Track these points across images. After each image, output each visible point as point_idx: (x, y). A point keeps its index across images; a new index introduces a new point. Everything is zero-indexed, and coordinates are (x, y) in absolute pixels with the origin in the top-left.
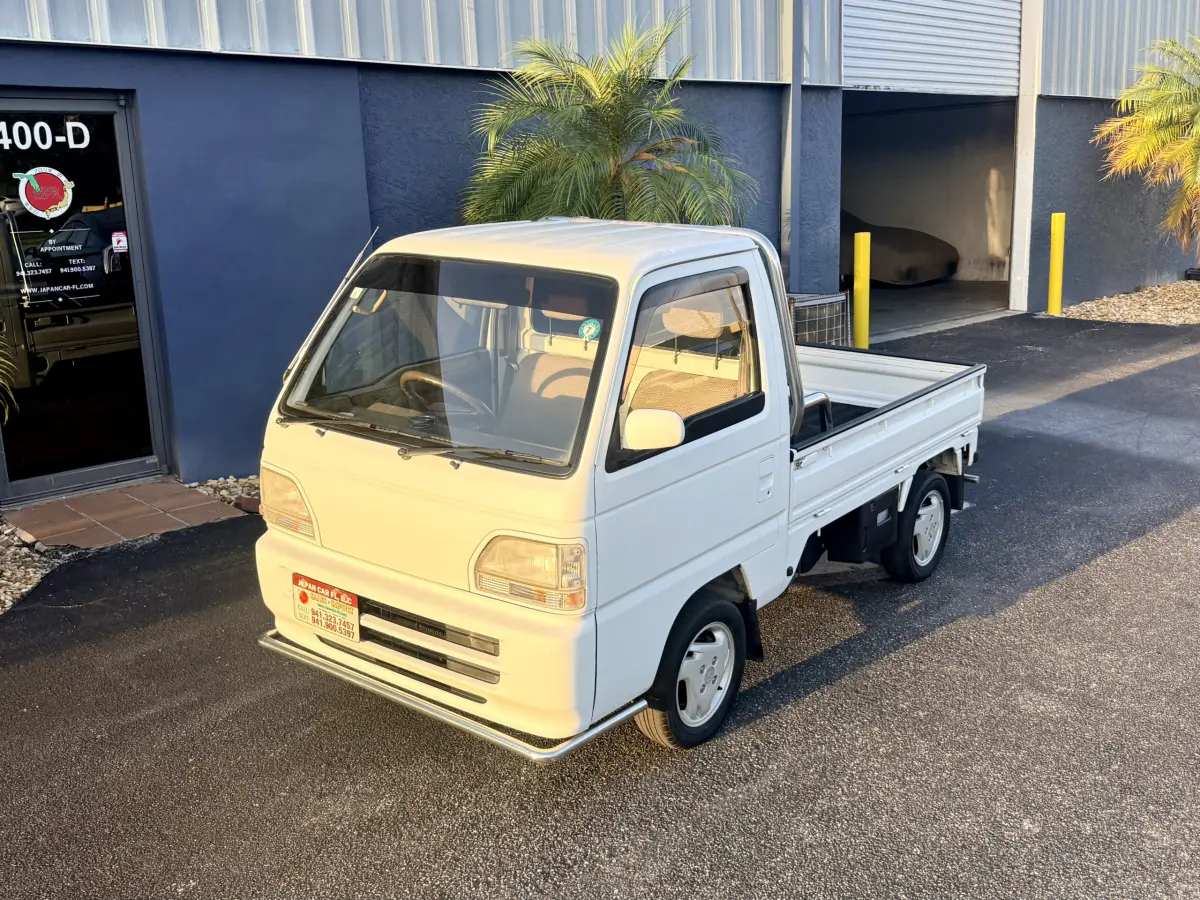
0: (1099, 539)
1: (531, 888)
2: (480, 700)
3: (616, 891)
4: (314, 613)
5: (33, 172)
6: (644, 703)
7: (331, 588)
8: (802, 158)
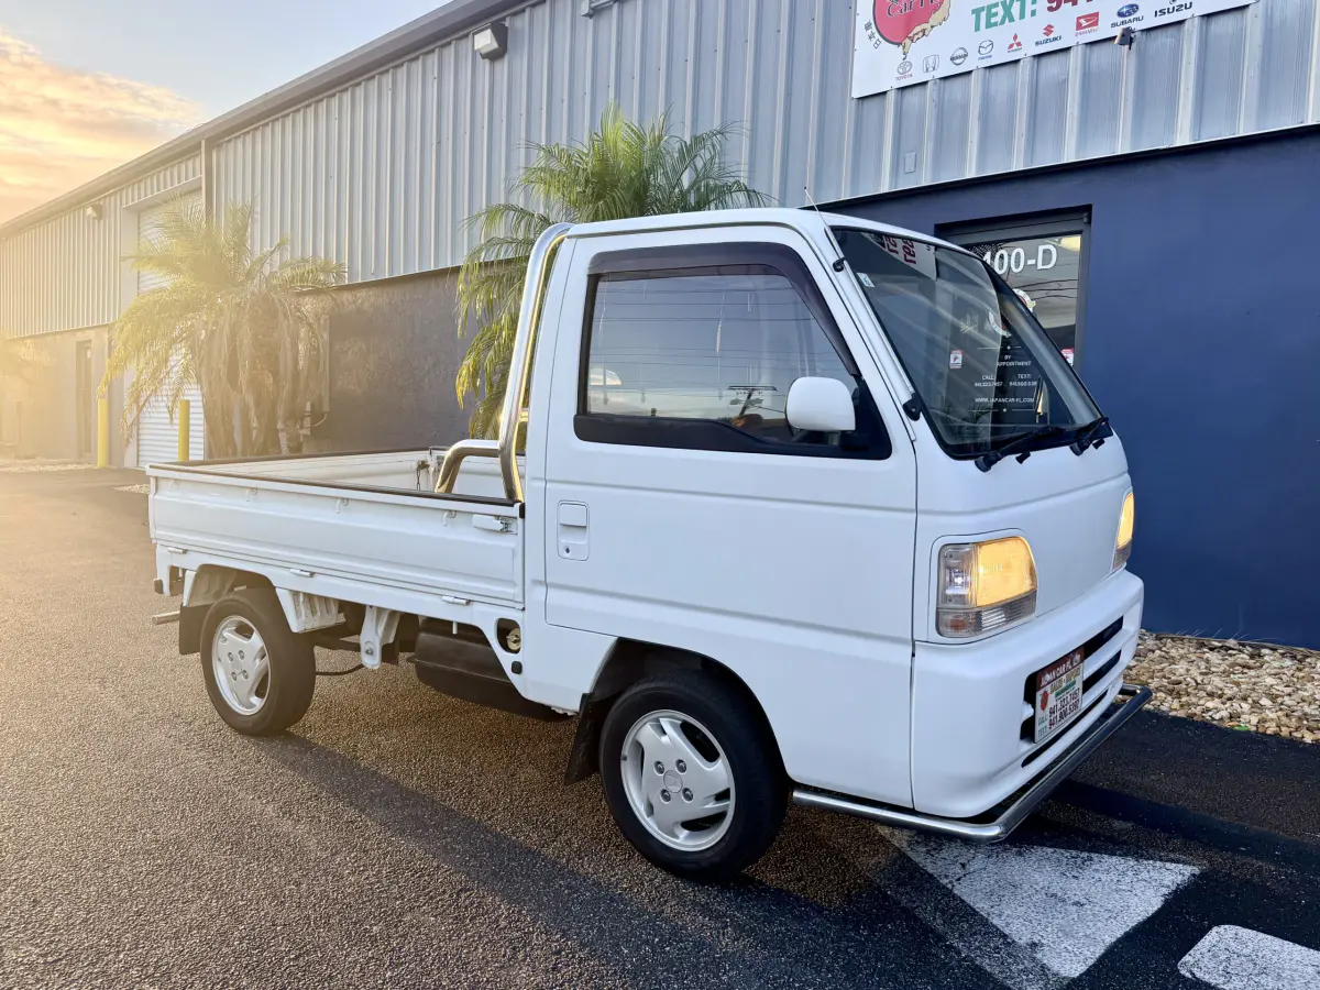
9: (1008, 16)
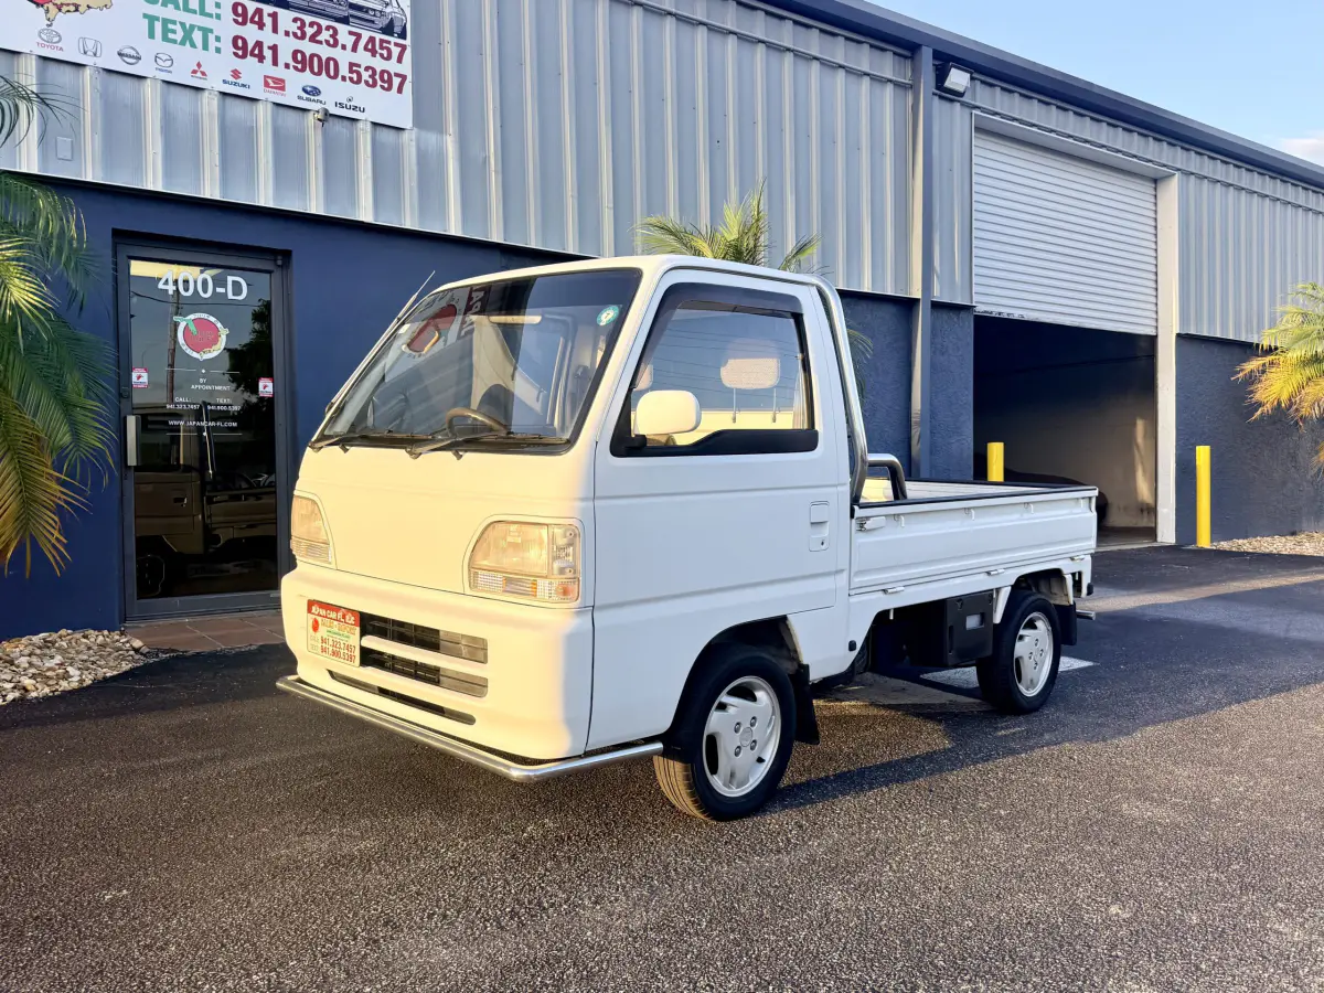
0: (1236, 692)
1: (491, 924)
2: (468, 720)
3: (589, 933)
4: (323, 641)
5: (192, 317)
6: (659, 746)
7: (337, 608)
8: (932, 369)
9: (187, 38)
